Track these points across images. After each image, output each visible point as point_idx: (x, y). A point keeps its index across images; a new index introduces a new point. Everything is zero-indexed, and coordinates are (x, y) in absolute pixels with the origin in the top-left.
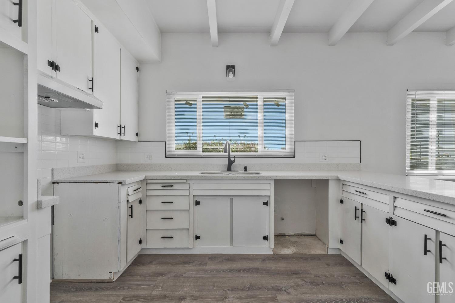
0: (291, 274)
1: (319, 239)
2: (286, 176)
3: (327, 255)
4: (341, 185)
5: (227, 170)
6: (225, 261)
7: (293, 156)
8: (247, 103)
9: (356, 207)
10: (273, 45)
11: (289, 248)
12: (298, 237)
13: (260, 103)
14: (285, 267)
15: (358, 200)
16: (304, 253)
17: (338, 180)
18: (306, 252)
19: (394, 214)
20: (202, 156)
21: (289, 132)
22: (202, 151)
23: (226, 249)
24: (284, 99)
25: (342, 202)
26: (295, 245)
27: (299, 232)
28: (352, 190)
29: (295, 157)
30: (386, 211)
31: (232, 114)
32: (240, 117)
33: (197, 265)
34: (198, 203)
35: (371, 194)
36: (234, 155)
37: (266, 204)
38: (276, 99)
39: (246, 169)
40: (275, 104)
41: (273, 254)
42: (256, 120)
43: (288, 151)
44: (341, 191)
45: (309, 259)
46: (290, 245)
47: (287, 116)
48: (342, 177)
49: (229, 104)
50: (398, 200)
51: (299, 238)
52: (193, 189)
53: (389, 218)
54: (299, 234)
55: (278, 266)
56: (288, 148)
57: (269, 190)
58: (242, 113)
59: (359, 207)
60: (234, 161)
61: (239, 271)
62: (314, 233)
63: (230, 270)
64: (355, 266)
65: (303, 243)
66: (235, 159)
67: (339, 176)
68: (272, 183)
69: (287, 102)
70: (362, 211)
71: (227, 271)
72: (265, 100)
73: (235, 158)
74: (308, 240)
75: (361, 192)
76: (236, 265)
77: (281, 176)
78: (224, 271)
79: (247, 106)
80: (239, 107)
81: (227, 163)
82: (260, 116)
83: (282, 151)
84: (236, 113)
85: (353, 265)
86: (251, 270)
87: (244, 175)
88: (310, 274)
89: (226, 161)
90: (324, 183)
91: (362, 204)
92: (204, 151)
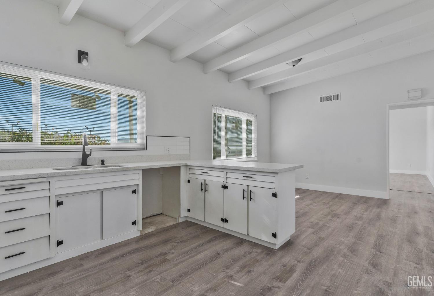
0: (165, 242)
1: (166, 216)
2: (156, 165)
3: (179, 223)
4: (188, 170)
5: (81, 165)
6: (100, 255)
7: (145, 149)
8: (99, 95)
9: (201, 183)
10: (129, 46)
11: (149, 228)
12: (149, 218)
13: (114, 97)
14: (157, 240)
15: (202, 178)
16: (162, 227)
17: (186, 166)
18: (163, 226)
19: (226, 182)
20: (44, 149)
21: (139, 127)
22: (40, 144)
23: (98, 244)
24: (136, 98)
25: (189, 181)
26: (152, 225)
27: (150, 214)
28: (198, 172)
29: (146, 150)
30: (222, 181)
31: (81, 104)
32: (91, 108)
33: (71, 269)
34: (59, 204)
35: (211, 173)
36: (91, 148)
37: (134, 192)
38: (129, 96)
39: (103, 162)
40: (128, 100)
41: (141, 235)
42: (109, 114)
43: (140, 144)
44: (188, 173)
45: (170, 229)
46: (148, 225)
47: (139, 113)
48: (189, 163)
49: (80, 92)
50: (228, 173)
51: (151, 219)
52: (56, 188)
53: (223, 185)
54: (150, 216)
55: (151, 241)
56: (139, 141)
57: (137, 179)
58: (93, 104)
59: (203, 183)
60: (90, 154)
61: (122, 256)
62: (161, 212)
63: (114, 259)
64: (199, 224)
65: (157, 222)
66: (91, 153)
67: (187, 163)
68: (141, 173)
69: (139, 101)
70: (206, 185)
71: (110, 261)
72: (120, 95)
73: (91, 151)
74: (159, 218)
75: (204, 172)
76: (115, 254)
77: (149, 166)
78: (108, 262)
79: (99, 98)
80: (90, 97)
81: (81, 157)
82: (114, 110)
83: (134, 144)
84: (87, 103)
85: (198, 224)
86: (133, 252)
87: (98, 169)
88: (177, 237)
89: (80, 155)
90: (176, 169)
91: (205, 180)
92: (43, 143)
